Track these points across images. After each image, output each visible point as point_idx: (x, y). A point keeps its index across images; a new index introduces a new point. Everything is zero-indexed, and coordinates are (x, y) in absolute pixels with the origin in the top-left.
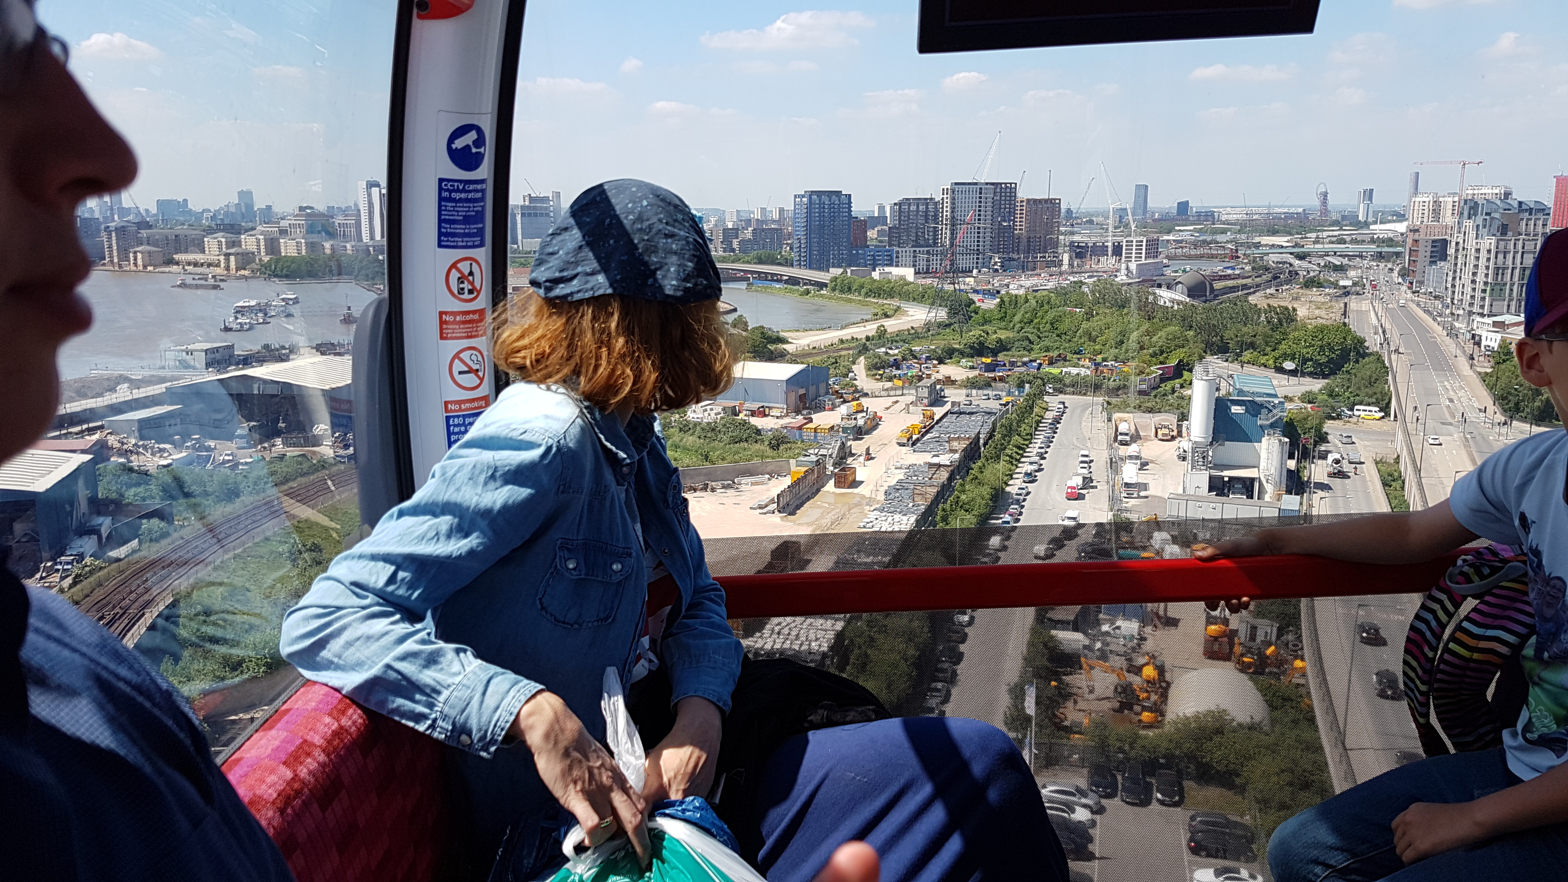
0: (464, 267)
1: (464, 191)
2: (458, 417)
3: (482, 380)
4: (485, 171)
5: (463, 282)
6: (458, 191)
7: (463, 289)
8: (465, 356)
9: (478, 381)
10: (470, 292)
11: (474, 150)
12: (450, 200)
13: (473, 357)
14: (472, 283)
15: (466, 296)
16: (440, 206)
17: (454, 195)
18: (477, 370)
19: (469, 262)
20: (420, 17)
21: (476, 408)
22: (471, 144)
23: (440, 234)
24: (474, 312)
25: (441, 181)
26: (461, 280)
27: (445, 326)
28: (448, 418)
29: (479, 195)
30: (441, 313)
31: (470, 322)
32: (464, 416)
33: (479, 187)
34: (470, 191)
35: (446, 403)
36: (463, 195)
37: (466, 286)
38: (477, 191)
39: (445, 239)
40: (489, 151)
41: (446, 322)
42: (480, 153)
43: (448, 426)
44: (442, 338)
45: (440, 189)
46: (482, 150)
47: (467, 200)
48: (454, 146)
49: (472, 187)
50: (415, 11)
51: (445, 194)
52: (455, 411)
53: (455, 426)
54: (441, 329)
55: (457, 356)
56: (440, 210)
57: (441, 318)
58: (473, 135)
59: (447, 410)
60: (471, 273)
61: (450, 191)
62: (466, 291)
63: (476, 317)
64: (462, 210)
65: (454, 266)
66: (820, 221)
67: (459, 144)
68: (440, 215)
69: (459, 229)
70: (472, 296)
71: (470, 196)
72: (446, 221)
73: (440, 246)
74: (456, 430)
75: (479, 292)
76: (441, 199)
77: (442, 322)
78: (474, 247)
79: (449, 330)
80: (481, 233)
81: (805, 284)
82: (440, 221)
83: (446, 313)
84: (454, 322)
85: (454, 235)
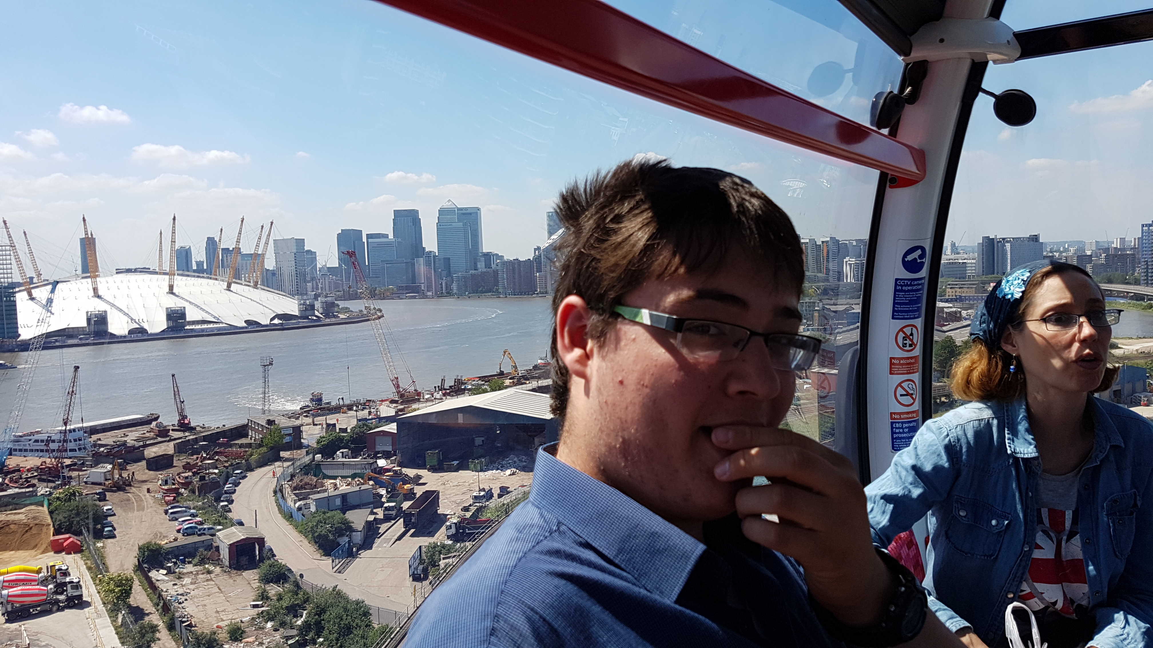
0: (908, 331)
1: (911, 285)
2: (899, 423)
3: (914, 400)
4: (924, 273)
5: (906, 340)
6: (907, 285)
7: (906, 344)
8: (904, 385)
10: (910, 345)
11: (919, 261)
12: (902, 291)
14: (912, 340)
15: (908, 348)
16: (895, 294)
17: (904, 288)
18: (912, 394)
20: (891, 187)
21: (910, 418)
22: (917, 257)
23: (894, 311)
24: (911, 358)
25: (897, 280)
26: (904, 339)
27: (893, 366)
28: (892, 423)
29: (920, 287)
30: (891, 358)
31: (909, 364)
32: (902, 423)
33: (920, 282)
34: (914, 285)
35: (891, 412)
36: (910, 288)
38: (919, 284)
39: (896, 314)
40: (927, 261)
41: (894, 364)
42: (923, 262)
43: (892, 428)
44: (891, 373)
45: (896, 285)
46: (924, 260)
47: (912, 290)
48: (906, 259)
49: (916, 283)
50: (888, 184)
51: (898, 288)
52: (897, 419)
53: (896, 428)
54: (891, 368)
55: (900, 385)
56: (895, 297)
57: (891, 361)
58: (919, 252)
59: (891, 418)
60: (912, 334)
61: (901, 285)
62: (908, 345)
63: (913, 361)
64: (909, 296)
65: (901, 330)
67: (909, 258)
68: (894, 299)
69: (906, 308)
70: (911, 348)
71: (914, 288)
72: (898, 304)
73: (893, 318)
74: (897, 431)
75: (916, 345)
76: (896, 290)
77: (891, 364)
78: (914, 318)
79: (895, 368)
80: (919, 309)
82: (895, 303)
83: (894, 358)
84: (900, 364)
85: (901, 312)
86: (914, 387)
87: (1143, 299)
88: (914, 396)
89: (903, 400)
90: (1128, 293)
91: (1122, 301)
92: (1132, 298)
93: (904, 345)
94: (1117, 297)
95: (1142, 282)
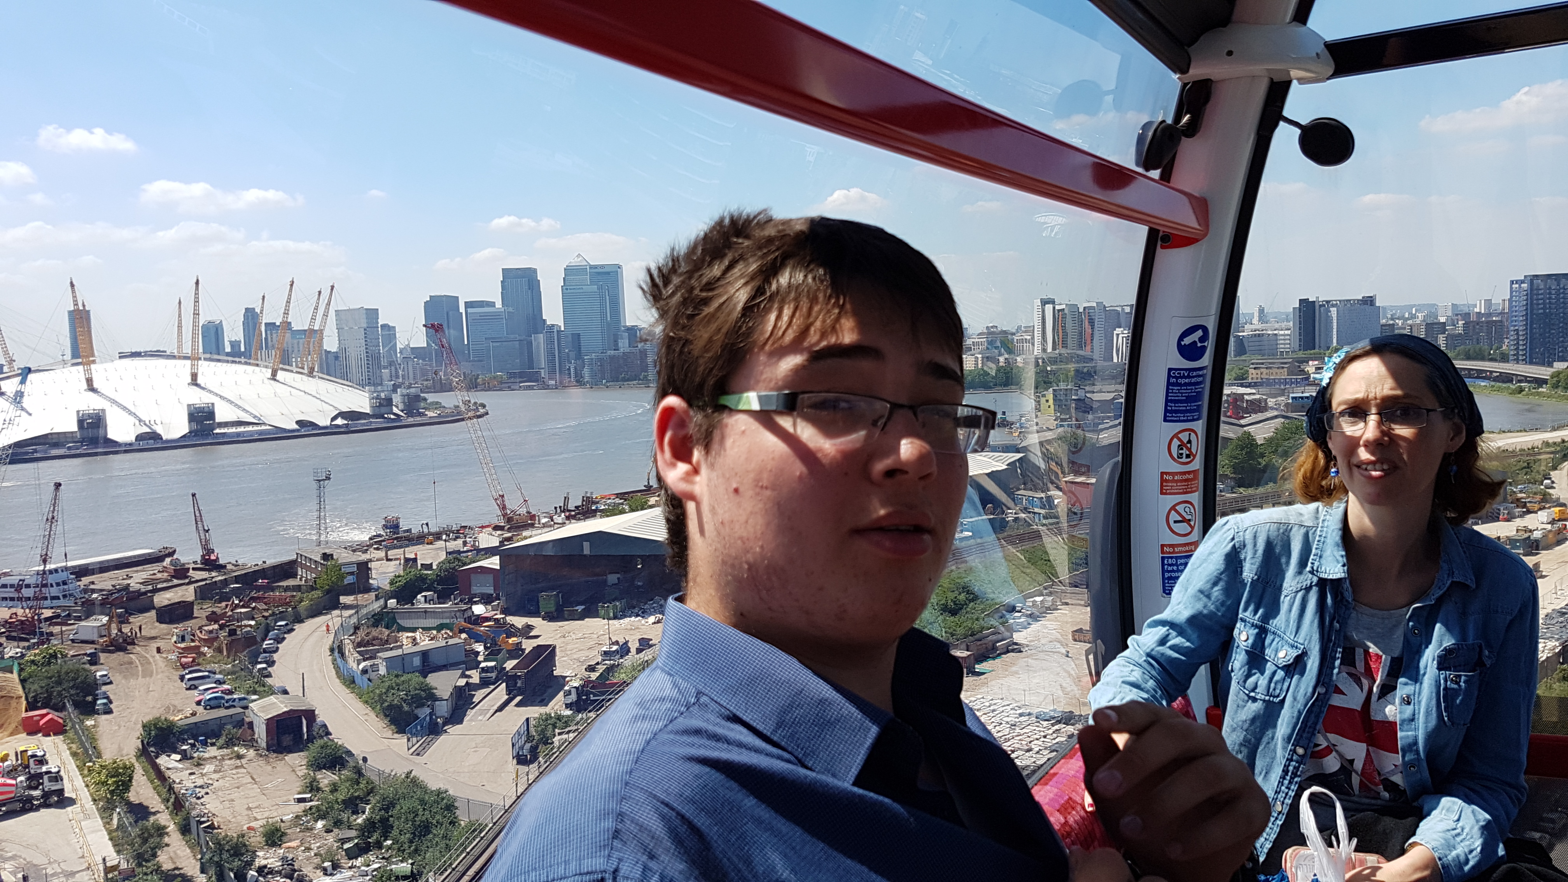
0: (1184, 437)
1: (1189, 377)
2: (1172, 558)
3: (1192, 528)
4: (1206, 360)
5: (1182, 449)
6: (1184, 377)
7: (1182, 454)
8: (1180, 508)
9: (1190, 529)
10: (1188, 456)
11: (1199, 345)
12: (1176, 384)
13: (1187, 510)
14: (1189, 449)
15: (1184, 460)
16: (1168, 389)
17: (1179, 381)
18: (1190, 520)
19: (1188, 433)
20: (1162, 247)
21: (1186, 551)
22: (1197, 340)
23: (1166, 411)
24: (1189, 473)
25: (1170, 370)
26: (1180, 447)
27: (1164, 484)
28: (1163, 558)
29: (1201, 379)
30: (1162, 473)
31: (1186, 480)
32: (1177, 558)
33: (1201, 373)
34: (1193, 377)
35: (1163, 546)
36: (1187, 381)
37: (1185, 452)
38: (1199, 376)
39: (1169, 415)
40: (1210, 345)
41: (1167, 481)
42: (1204, 346)
43: (1163, 565)
44: (1162, 493)
45: (1169, 376)
46: (1206, 344)
47: (1190, 384)
48: (1183, 343)
49: (1195, 374)
50: (1159, 243)
51: (1173, 380)
52: (1170, 553)
53: (1169, 565)
54: (1162, 486)
55: (1173, 508)
56: (1167, 392)
57: (1162, 477)
58: (1200, 333)
59: (1163, 552)
60: (1189, 442)
61: (1177, 378)
62: (1184, 456)
63: (1191, 476)
64: (1186, 392)
65: (1176, 436)
66: (1544, 308)
67: (1187, 341)
68: (1167, 396)
69: (1182, 407)
70: (1189, 460)
71: (1193, 380)
72: (1171, 401)
73: (1165, 420)
74: (1170, 568)
75: (1194, 456)
76: (1169, 384)
77: (1163, 481)
78: (1193, 420)
79: (1168, 487)
80: (1199, 409)
81: (1520, 381)
82: (1167, 401)
83: (1166, 473)
84: (1173, 481)
85: (1176, 412)
86: (1192, 511)
87: (1511, 381)
88: (1192, 523)
89: (1177, 527)
90: (1491, 372)
91: (1483, 384)
92: (1496, 379)
93: (1180, 456)
94: (1478, 377)
95: (1511, 358)
